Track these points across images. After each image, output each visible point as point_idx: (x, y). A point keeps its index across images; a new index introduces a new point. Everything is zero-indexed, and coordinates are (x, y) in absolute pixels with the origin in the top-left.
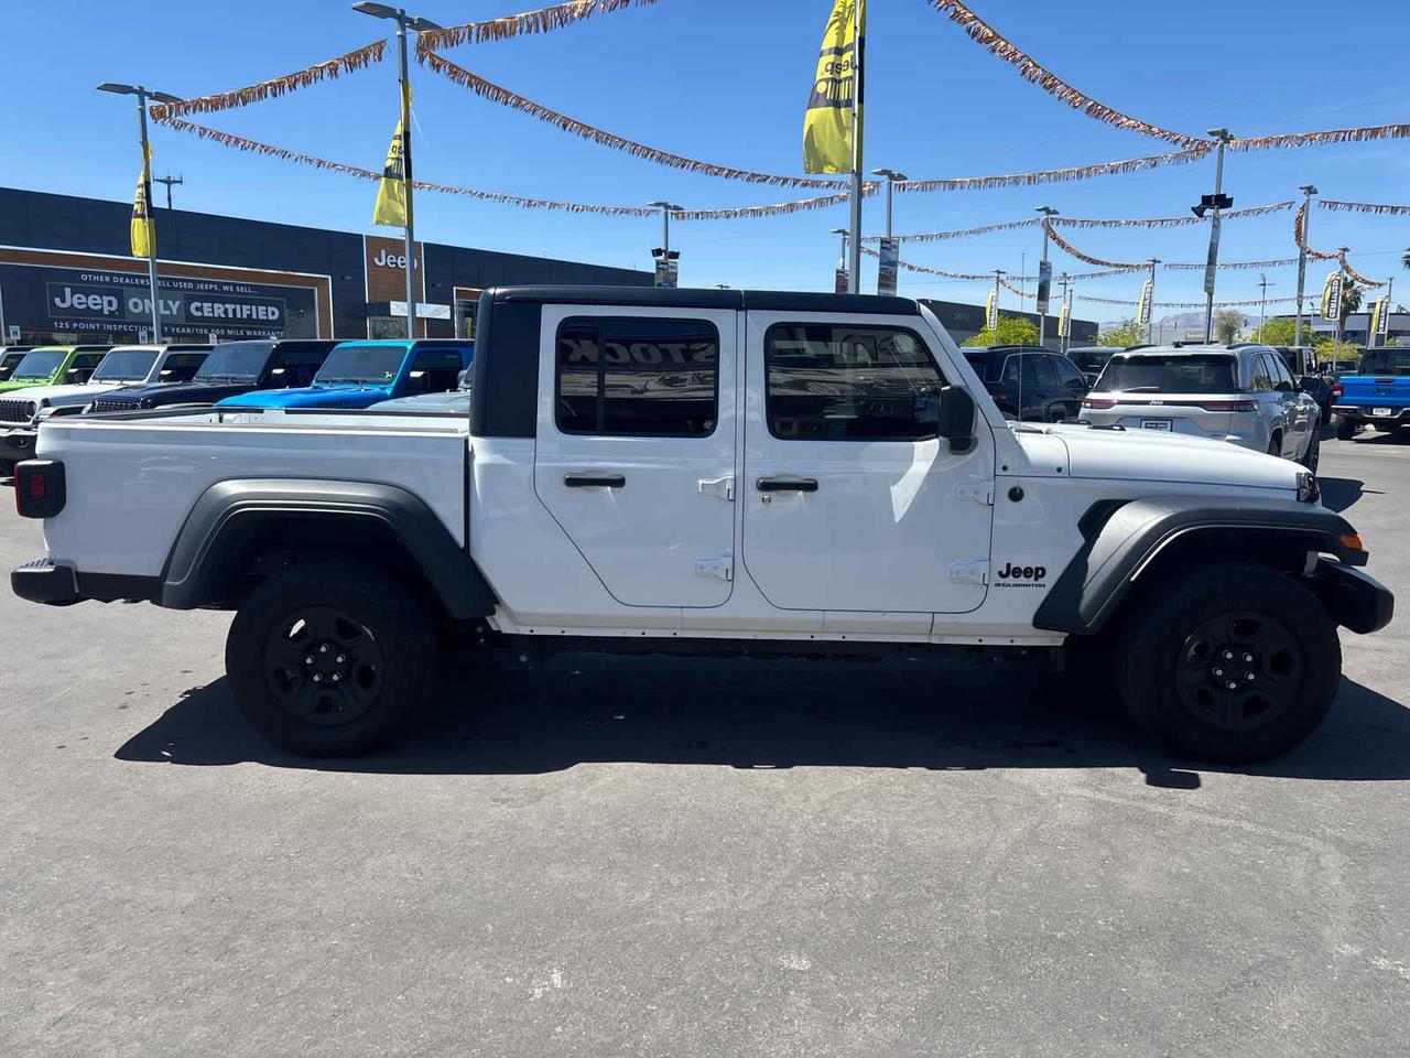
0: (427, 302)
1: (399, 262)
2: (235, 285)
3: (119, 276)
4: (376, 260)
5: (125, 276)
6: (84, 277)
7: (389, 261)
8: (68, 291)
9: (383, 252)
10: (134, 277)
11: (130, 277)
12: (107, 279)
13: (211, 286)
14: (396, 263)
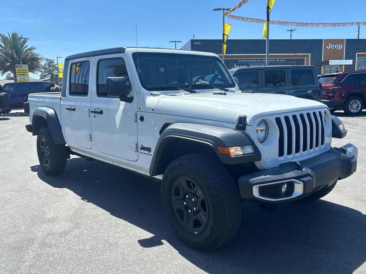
0: (345, 59)
1: (335, 47)
2: (280, 59)
3: (248, 60)
4: (327, 47)
5: (250, 60)
6: (239, 61)
7: (332, 47)
8: (235, 65)
9: (330, 44)
10: (252, 60)
11: (251, 60)
12: (245, 61)
13: (273, 60)
14: (334, 47)
